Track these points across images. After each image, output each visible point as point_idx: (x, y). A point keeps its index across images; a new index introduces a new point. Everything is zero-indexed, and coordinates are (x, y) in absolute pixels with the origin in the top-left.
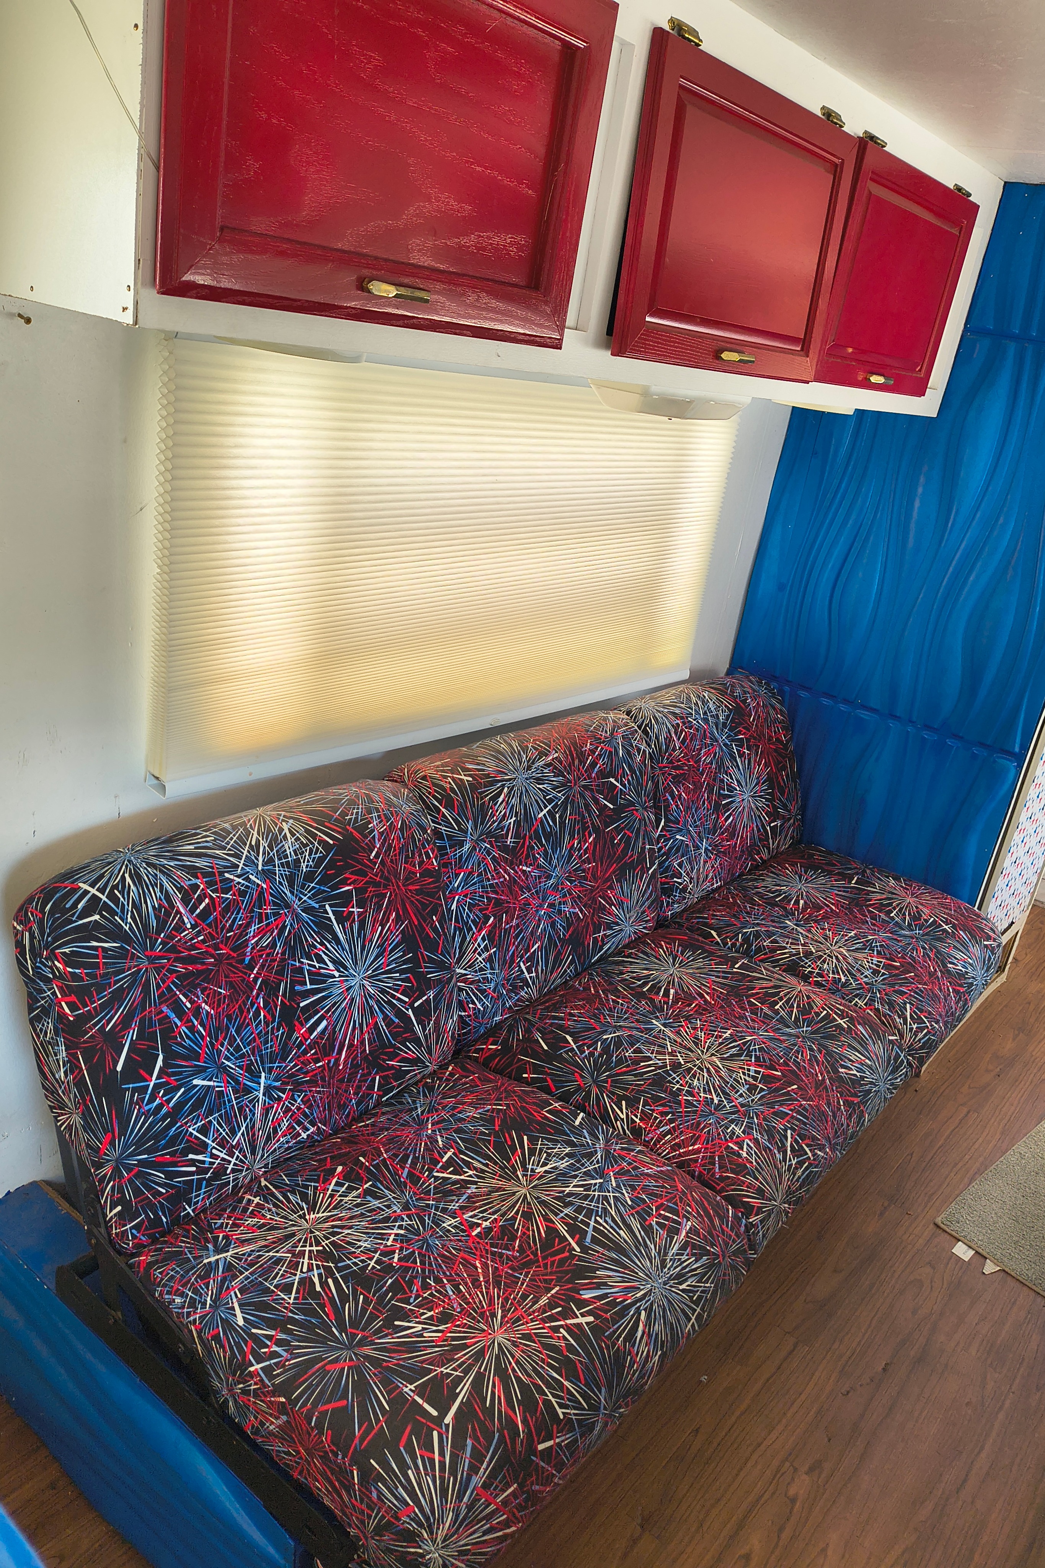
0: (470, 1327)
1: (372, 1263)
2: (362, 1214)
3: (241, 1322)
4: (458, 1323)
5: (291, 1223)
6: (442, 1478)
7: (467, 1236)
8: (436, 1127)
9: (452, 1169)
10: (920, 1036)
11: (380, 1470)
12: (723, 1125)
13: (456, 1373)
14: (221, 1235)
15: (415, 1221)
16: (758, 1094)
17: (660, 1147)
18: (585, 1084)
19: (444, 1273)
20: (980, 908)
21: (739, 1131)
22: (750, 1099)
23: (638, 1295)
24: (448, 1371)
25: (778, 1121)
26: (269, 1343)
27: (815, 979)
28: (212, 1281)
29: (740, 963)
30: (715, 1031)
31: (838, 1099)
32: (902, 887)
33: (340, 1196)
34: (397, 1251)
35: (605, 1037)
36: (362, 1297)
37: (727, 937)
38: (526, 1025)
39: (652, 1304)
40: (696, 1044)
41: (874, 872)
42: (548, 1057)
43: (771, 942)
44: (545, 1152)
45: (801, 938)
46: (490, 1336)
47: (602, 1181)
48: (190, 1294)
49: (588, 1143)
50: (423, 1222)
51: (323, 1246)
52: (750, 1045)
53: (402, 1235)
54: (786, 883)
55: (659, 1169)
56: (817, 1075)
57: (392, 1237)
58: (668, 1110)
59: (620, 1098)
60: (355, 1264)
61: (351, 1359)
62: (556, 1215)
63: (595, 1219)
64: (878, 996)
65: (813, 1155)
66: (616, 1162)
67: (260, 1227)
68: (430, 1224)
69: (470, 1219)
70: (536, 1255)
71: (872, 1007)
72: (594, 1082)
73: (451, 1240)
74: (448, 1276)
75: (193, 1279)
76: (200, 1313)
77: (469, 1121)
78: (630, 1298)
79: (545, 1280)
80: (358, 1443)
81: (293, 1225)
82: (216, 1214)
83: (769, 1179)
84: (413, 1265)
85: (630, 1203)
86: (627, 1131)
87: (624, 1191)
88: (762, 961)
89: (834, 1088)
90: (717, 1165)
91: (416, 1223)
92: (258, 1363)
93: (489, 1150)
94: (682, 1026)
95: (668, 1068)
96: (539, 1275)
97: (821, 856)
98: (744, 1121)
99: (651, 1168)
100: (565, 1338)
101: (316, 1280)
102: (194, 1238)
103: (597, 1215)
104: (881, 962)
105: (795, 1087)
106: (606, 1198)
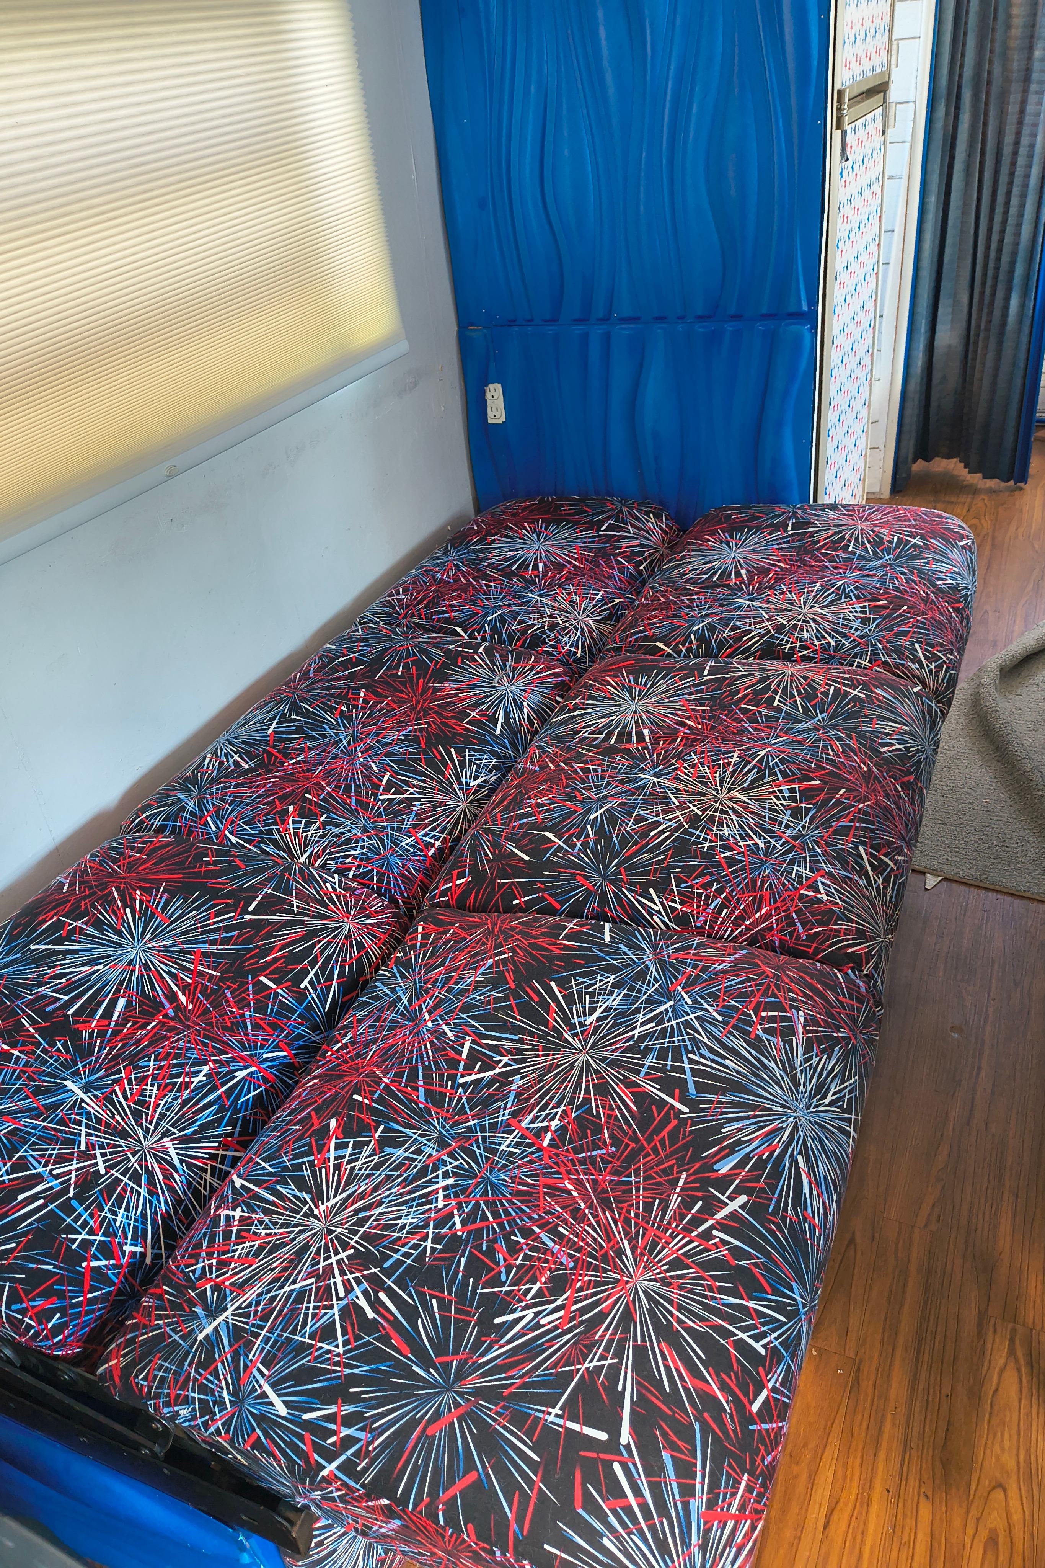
0: (597, 1284)
1: (429, 1244)
2: (388, 1177)
3: (283, 1411)
4: (579, 1284)
5: (297, 1229)
6: (652, 1528)
7: (538, 1150)
8: (435, 1016)
9: (479, 1064)
10: (942, 675)
11: (563, 1555)
12: (784, 871)
13: (607, 1362)
14: (208, 1287)
15: (462, 1158)
16: (806, 816)
17: (719, 928)
18: (594, 885)
19: (531, 1218)
21: (805, 872)
22: (800, 827)
23: (784, 1139)
24: (595, 1363)
25: (843, 840)
26: (334, 1427)
27: (800, 654)
28: (220, 1365)
29: (708, 668)
30: (719, 760)
31: (894, 785)
32: (845, 515)
33: (349, 1162)
34: (455, 1212)
35: (592, 817)
36: (434, 1301)
37: (677, 644)
38: (491, 838)
39: (804, 1142)
40: (705, 784)
41: (805, 510)
42: (535, 868)
43: (732, 630)
44: (586, 993)
45: (763, 613)
46: (629, 1286)
47: (672, 1003)
48: (196, 1395)
49: (632, 959)
50: (472, 1155)
51: (353, 1247)
52: (768, 762)
53: (453, 1186)
54: (716, 557)
55: (732, 958)
56: (859, 766)
57: (441, 1194)
58: (709, 879)
59: (645, 888)
60: (407, 1255)
61: (457, 1405)
62: (638, 1073)
63: (688, 1058)
64: (880, 646)
65: (895, 864)
66: (678, 971)
67: (257, 1254)
68: (484, 1154)
69: (532, 1126)
70: (635, 1139)
71: (879, 663)
72: (604, 878)
73: (519, 1166)
74: (537, 1220)
75: (193, 1373)
76: (221, 1418)
77: (473, 990)
78: (777, 1146)
79: (664, 1171)
80: (517, 1529)
81: (301, 1232)
82: (190, 1257)
83: (863, 914)
84: (485, 1224)
85: (720, 1018)
86: (670, 924)
87: (706, 1006)
88: (730, 656)
89: (885, 774)
90: (798, 924)
91: (465, 1161)
92: (330, 1462)
93: (516, 1019)
94: (677, 769)
95: (686, 826)
96: (652, 1168)
97: (739, 513)
98: (805, 857)
99: (724, 961)
100: (724, 1242)
101: (363, 1303)
102: (174, 1306)
103: (688, 1052)
104: (865, 607)
105: (843, 790)
106: (687, 1024)
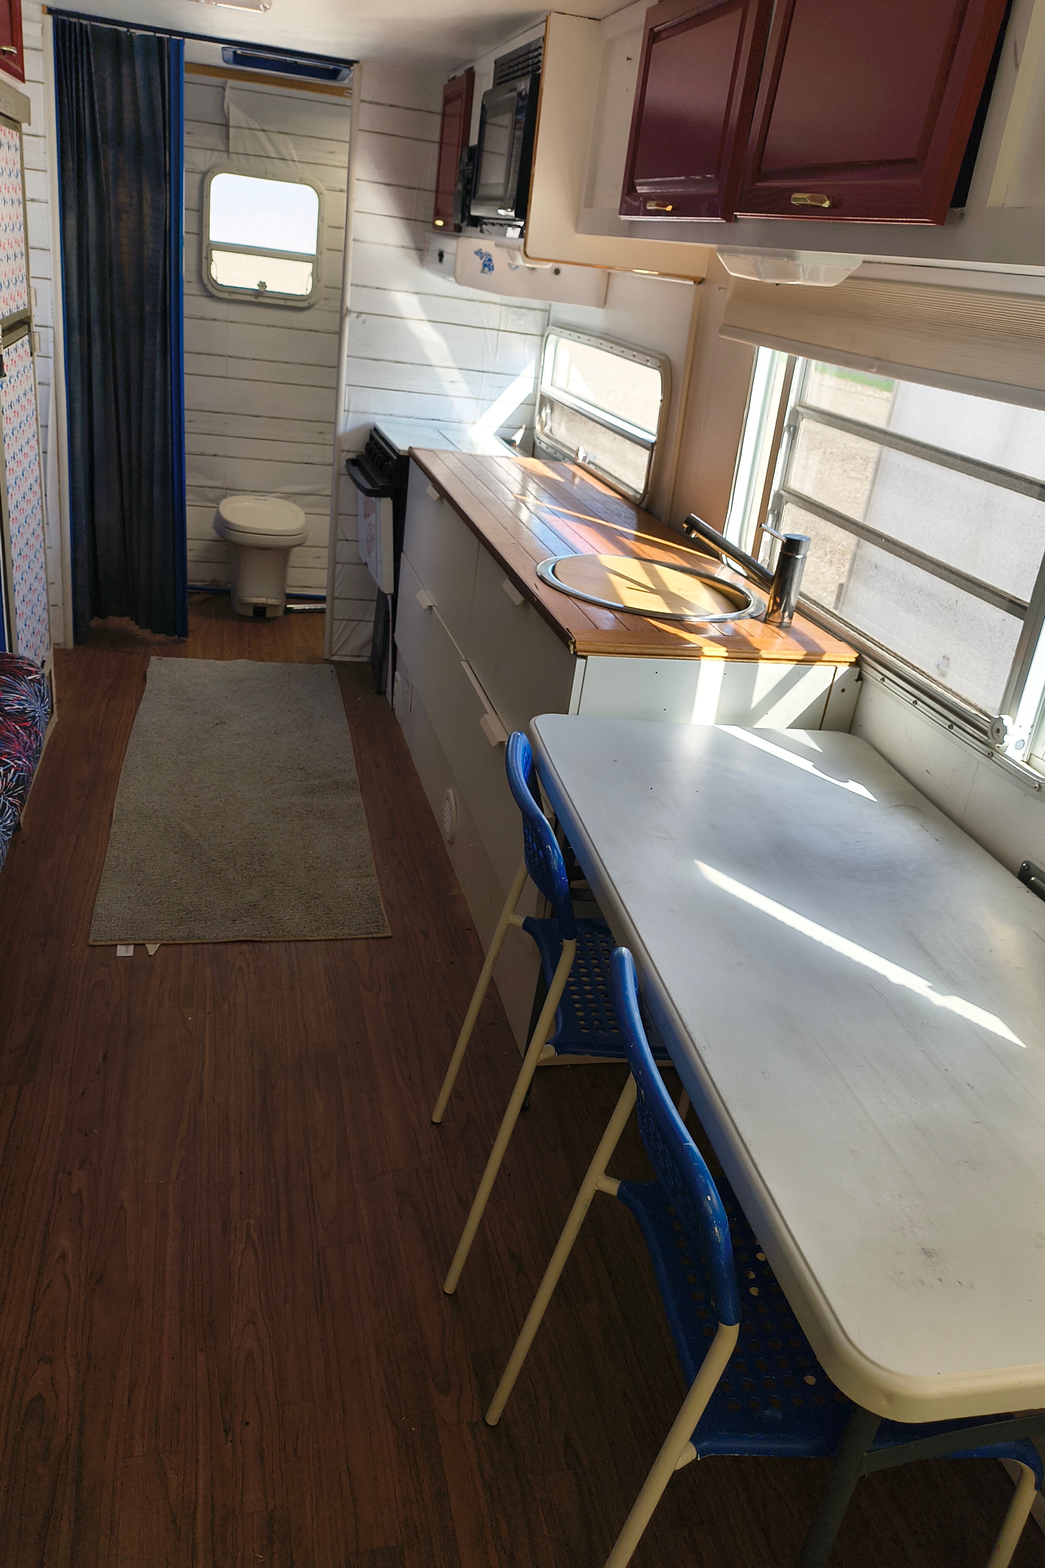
10: (10, 776)
20: (11, 650)
